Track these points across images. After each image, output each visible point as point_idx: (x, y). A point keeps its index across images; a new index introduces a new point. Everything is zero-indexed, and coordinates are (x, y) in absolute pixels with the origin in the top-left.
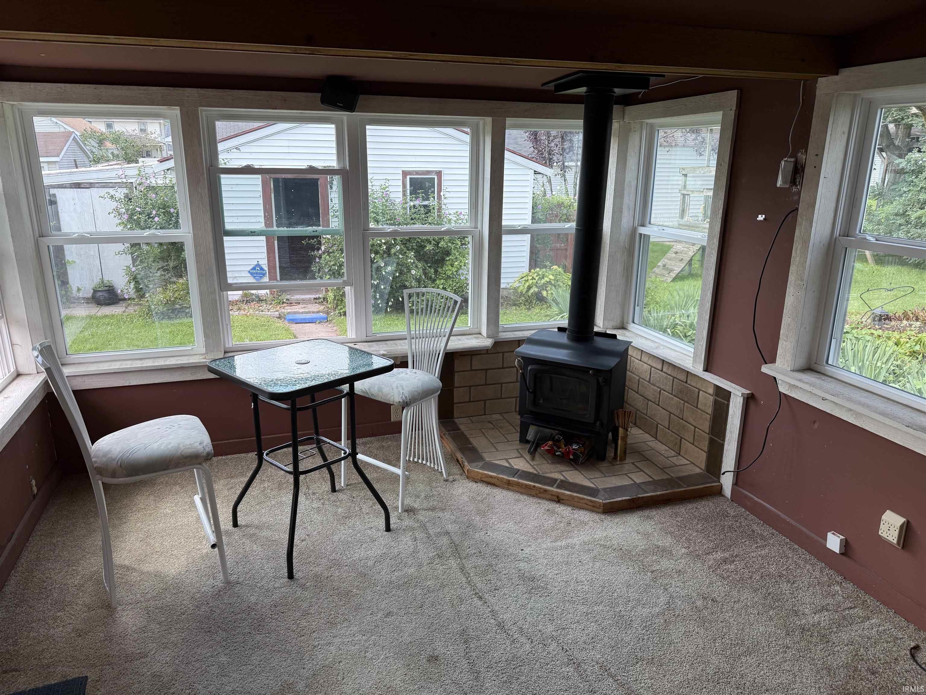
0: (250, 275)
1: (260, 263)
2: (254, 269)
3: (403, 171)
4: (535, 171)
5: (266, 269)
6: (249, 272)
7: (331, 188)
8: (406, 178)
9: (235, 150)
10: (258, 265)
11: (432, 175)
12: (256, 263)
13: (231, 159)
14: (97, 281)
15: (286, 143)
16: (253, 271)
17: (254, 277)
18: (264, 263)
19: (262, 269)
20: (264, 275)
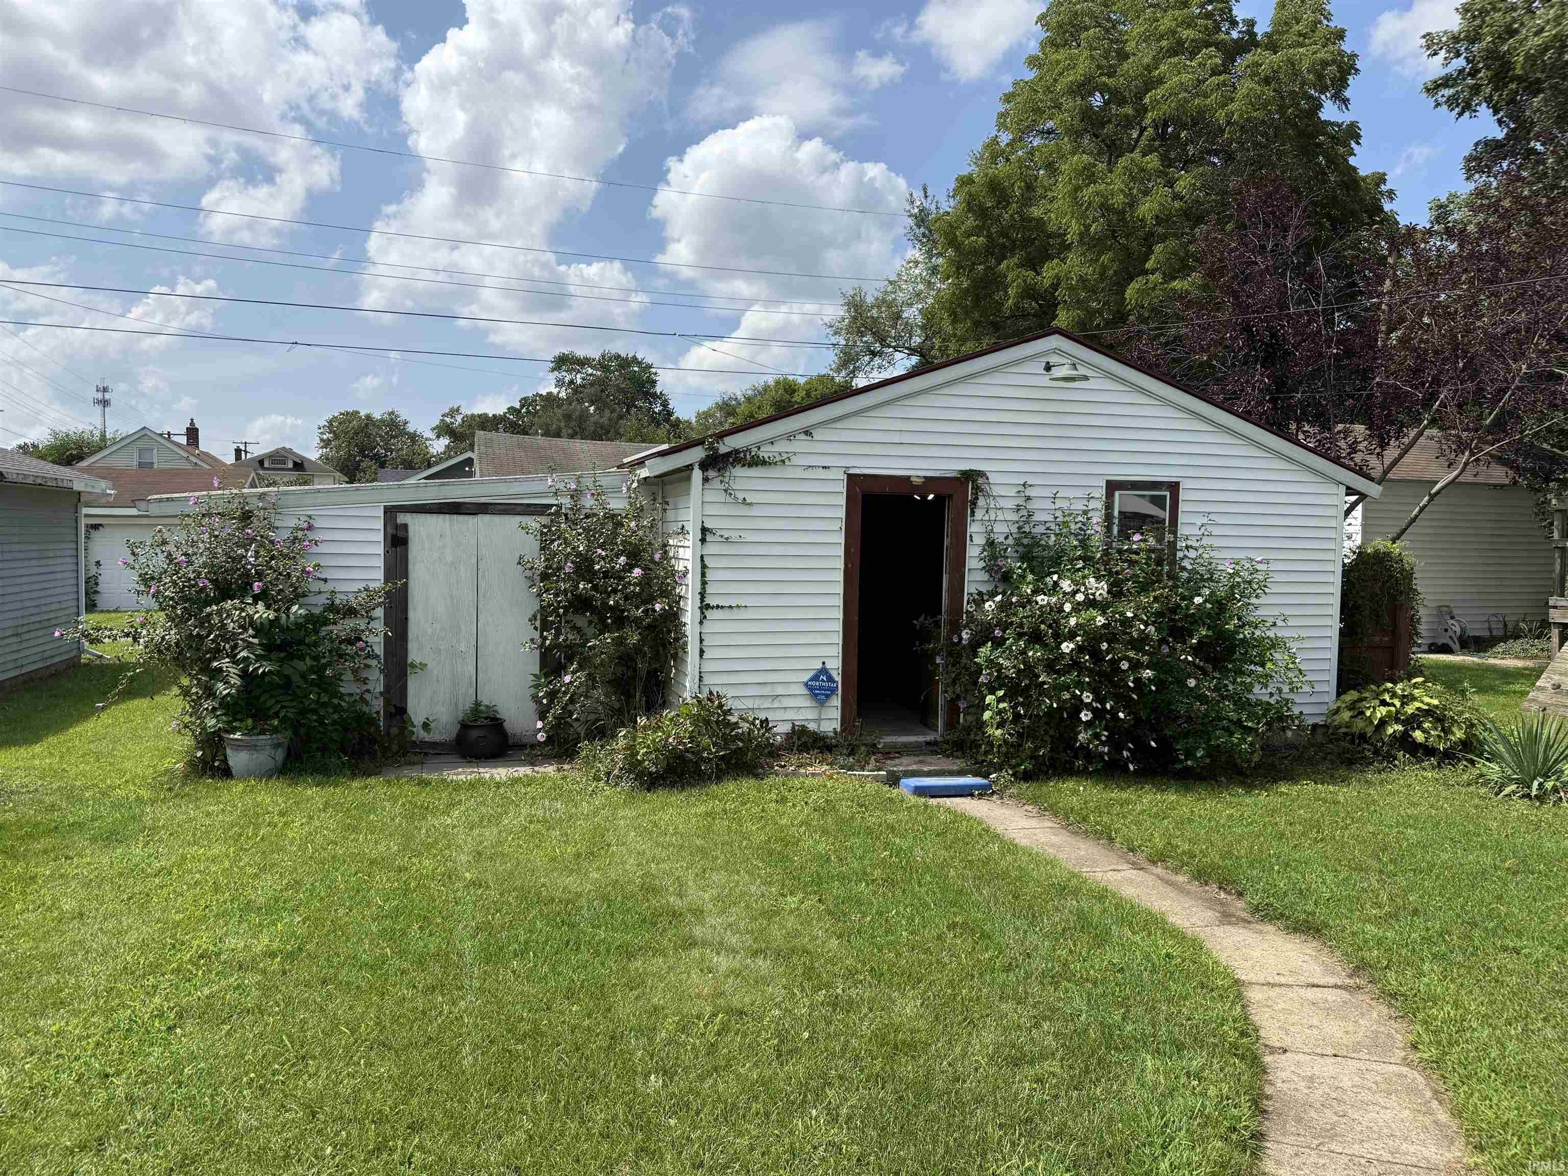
0: (806, 692)
1: (828, 666)
2: (815, 678)
3: (1108, 482)
4: (1348, 488)
5: (838, 679)
6: (806, 685)
7: (973, 513)
8: (1113, 495)
9: (803, 437)
10: (824, 671)
11: (1160, 490)
12: (820, 666)
13: (795, 454)
14: (468, 704)
15: (899, 425)
16: (813, 683)
17: (816, 695)
18: (835, 665)
19: (830, 679)
20: (833, 691)
